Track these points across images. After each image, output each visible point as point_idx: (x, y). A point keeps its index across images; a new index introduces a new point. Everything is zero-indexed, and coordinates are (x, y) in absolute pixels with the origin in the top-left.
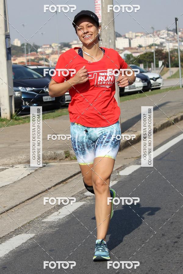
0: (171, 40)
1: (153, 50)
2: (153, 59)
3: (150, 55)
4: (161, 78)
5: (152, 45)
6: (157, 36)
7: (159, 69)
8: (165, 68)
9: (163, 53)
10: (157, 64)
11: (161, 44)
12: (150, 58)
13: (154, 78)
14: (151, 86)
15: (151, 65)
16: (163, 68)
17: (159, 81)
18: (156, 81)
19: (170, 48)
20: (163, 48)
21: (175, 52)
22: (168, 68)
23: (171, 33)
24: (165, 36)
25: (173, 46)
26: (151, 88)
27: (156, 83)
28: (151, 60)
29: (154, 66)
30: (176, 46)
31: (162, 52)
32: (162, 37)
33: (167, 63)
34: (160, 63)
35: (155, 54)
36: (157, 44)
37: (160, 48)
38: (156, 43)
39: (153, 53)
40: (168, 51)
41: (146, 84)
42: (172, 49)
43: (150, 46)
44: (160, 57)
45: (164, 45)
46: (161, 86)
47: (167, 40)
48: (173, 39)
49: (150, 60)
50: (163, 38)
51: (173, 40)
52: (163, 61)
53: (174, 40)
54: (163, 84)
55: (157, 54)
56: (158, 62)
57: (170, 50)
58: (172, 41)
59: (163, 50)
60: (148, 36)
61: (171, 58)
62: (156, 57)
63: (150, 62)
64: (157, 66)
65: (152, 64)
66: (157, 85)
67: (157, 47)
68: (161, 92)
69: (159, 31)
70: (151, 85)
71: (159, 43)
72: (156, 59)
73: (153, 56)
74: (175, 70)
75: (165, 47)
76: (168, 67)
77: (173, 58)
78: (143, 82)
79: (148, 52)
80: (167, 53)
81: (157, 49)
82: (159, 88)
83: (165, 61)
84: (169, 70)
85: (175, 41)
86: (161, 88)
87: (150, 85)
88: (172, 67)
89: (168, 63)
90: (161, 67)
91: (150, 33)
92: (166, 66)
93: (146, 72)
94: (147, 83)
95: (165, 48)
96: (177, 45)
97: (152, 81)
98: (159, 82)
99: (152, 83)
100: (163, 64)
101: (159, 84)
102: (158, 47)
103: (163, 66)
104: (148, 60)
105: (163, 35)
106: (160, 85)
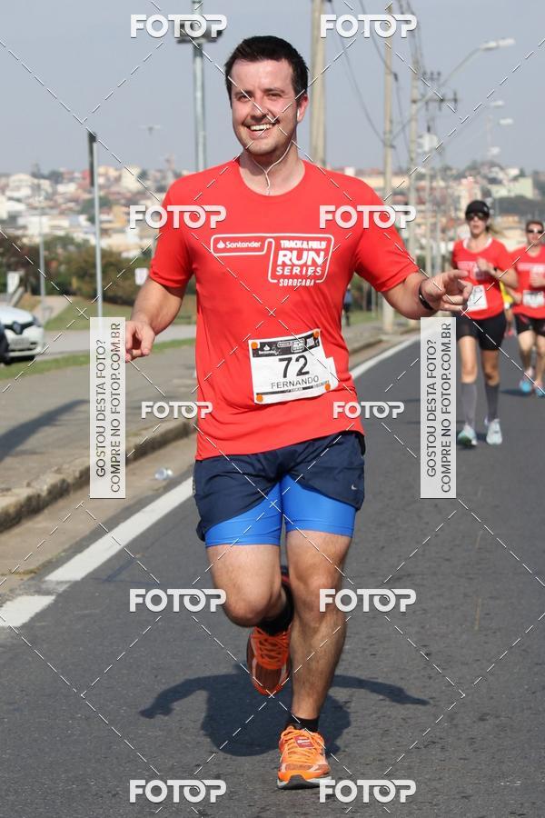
0: (43, 208)
4: (39, 326)
7: (8, 297)
8: (28, 296)
9: (22, 248)
10: (2, 281)
11: (13, 218)
13: (15, 323)
16: (21, 297)
17: (31, 334)
18: (21, 333)
19: (43, 232)
20: (19, 233)
21: (56, 247)
22: (37, 298)
23: (46, 184)
24: (25, 192)
25: (52, 227)
27: (23, 340)
30: (59, 227)
31: (19, 243)
32: (16, 195)
33: (32, 280)
34: (13, 279)
37: (9, 232)
40: (38, 240)
42: (45, 235)
44: (13, 260)
45: (21, 221)
46: (38, 350)
47: (32, 207)
48: (51, 203)
50: (19, 200)
51: (52, 208)
52: (22, 272)
53: (53, 206)
54: (44, 345)
55: (1, 250)
56: (5, 276)
57: (44, 239)
58: (48, 211)
59: (18, 238)
61: (47, 264)
62: (0, 259)
64: (1, 288)
66: (26, 346)
68: (41, 371)
69: (7, 175)
71: (5, 216)
74: (59, 303)
75: (24, 227)
76: (36, 291)
77: (54, 264)
80: (34, 251)
82: (31, 358)
83: (27, 275)
84: (39, 302)
85: (55, 212)
86: (37, 359)
88: (50, 292)
89: (38, 278)
90: (15, 292)
92: (29, 289)
95: (27, 232)
96: (65, 223)
97: (10, 335)
98: (33, 340)
100: (23, 282)
101: (33, 343)
102: (2, 228)
103: (21, 290)
105: (18, 188)
106: (33, 346)
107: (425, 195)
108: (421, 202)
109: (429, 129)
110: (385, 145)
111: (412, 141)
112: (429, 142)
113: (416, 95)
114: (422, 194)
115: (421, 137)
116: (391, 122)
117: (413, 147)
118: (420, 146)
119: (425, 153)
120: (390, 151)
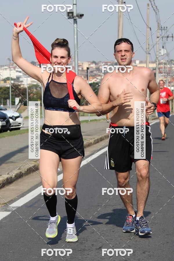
1: (8, 85)
2: (9, 95)
3: (5, 90)
4: (22, 118)
5: (8, 79)
6: (13, 69)
7: (16, 107)
8: (23, 106)
9: (20, 89)
10: (13, 101)
11: (18, 78)
12: (5, 94)
14: (10, 126)
15: (6, 102)
16: (20, 106)
17: (19, 120)
18: (15, 120)
19: (28, 83)
20: (20, 83)
21: (33, 88)
22: (26, 107)
25: (31, 81)
26: (10, 128)
27: (16, 122)
28: (7, 96)
29: (10, 103)
30: (34, 81)
31: (19, 87)
34: (17, 100)
35: (11, 89)
36: (13, 78)
37: (16, 83)
38: (12, 76)
39: (8, 88)
40: (26, 86)
41: (4, 123)
43: (5, 80)
45: (21, 79)
49: (5, 97)
50: (20, 72)
52: (20, 98)
54: (24, 124)
55: (13, 90)
56: (14, 99)
57: (28, 86)
59: (20, 85)
60: (3, 68)
61: (29, 95)
62: (12, 93)
63: (6, 99)
64: (13, 103)
65: (8, 101)
66: (17, 125)
67: (12, 82)
68: (22, 133)
70: (11, 124)
71: (15, 78)
72: (12, 95)
73: (9, 92)
75: (22, 81)
76: (25, 105)
77: (32, 95)
78: (1, 121)
79: (2, 87)
80: (25, 89)
81: (13, 84)
82: (19, 129)
83: (22, 98)
86: (21, 129)
87: (9, 124)
90: (18, 104)
91: (6, 66)
92: (23, 104)
93: (4, 110)
94: (6, 123)
95: (23, 83)
97: (11, 121)
98: (19, 122)
99: (11, 123)
100: (20, 101)
101: (19, 124)
102: (14, 82)
103: (20, 104)
104: (3, 96)
106: (20, 125)
107: (162, 70)
108: (160, 73)
109: (163, 47)
110: (146, 53)
111: (157, 52)
112: (163, 52)
113: (159, 35)
114: (160, 70)
115: (160, 50)
116: (149, 45)
117: (157, 53)
118: (160, 53)
119: (161, 55)
120: (148, 55)
